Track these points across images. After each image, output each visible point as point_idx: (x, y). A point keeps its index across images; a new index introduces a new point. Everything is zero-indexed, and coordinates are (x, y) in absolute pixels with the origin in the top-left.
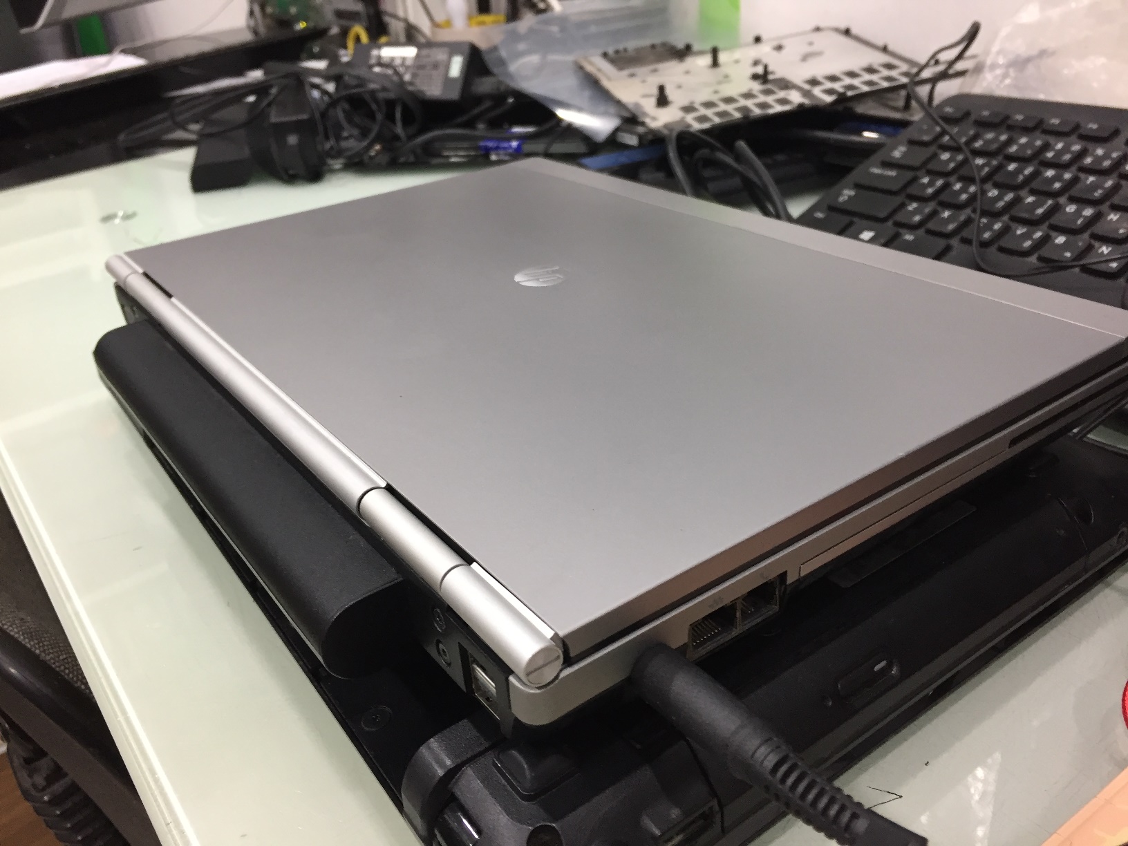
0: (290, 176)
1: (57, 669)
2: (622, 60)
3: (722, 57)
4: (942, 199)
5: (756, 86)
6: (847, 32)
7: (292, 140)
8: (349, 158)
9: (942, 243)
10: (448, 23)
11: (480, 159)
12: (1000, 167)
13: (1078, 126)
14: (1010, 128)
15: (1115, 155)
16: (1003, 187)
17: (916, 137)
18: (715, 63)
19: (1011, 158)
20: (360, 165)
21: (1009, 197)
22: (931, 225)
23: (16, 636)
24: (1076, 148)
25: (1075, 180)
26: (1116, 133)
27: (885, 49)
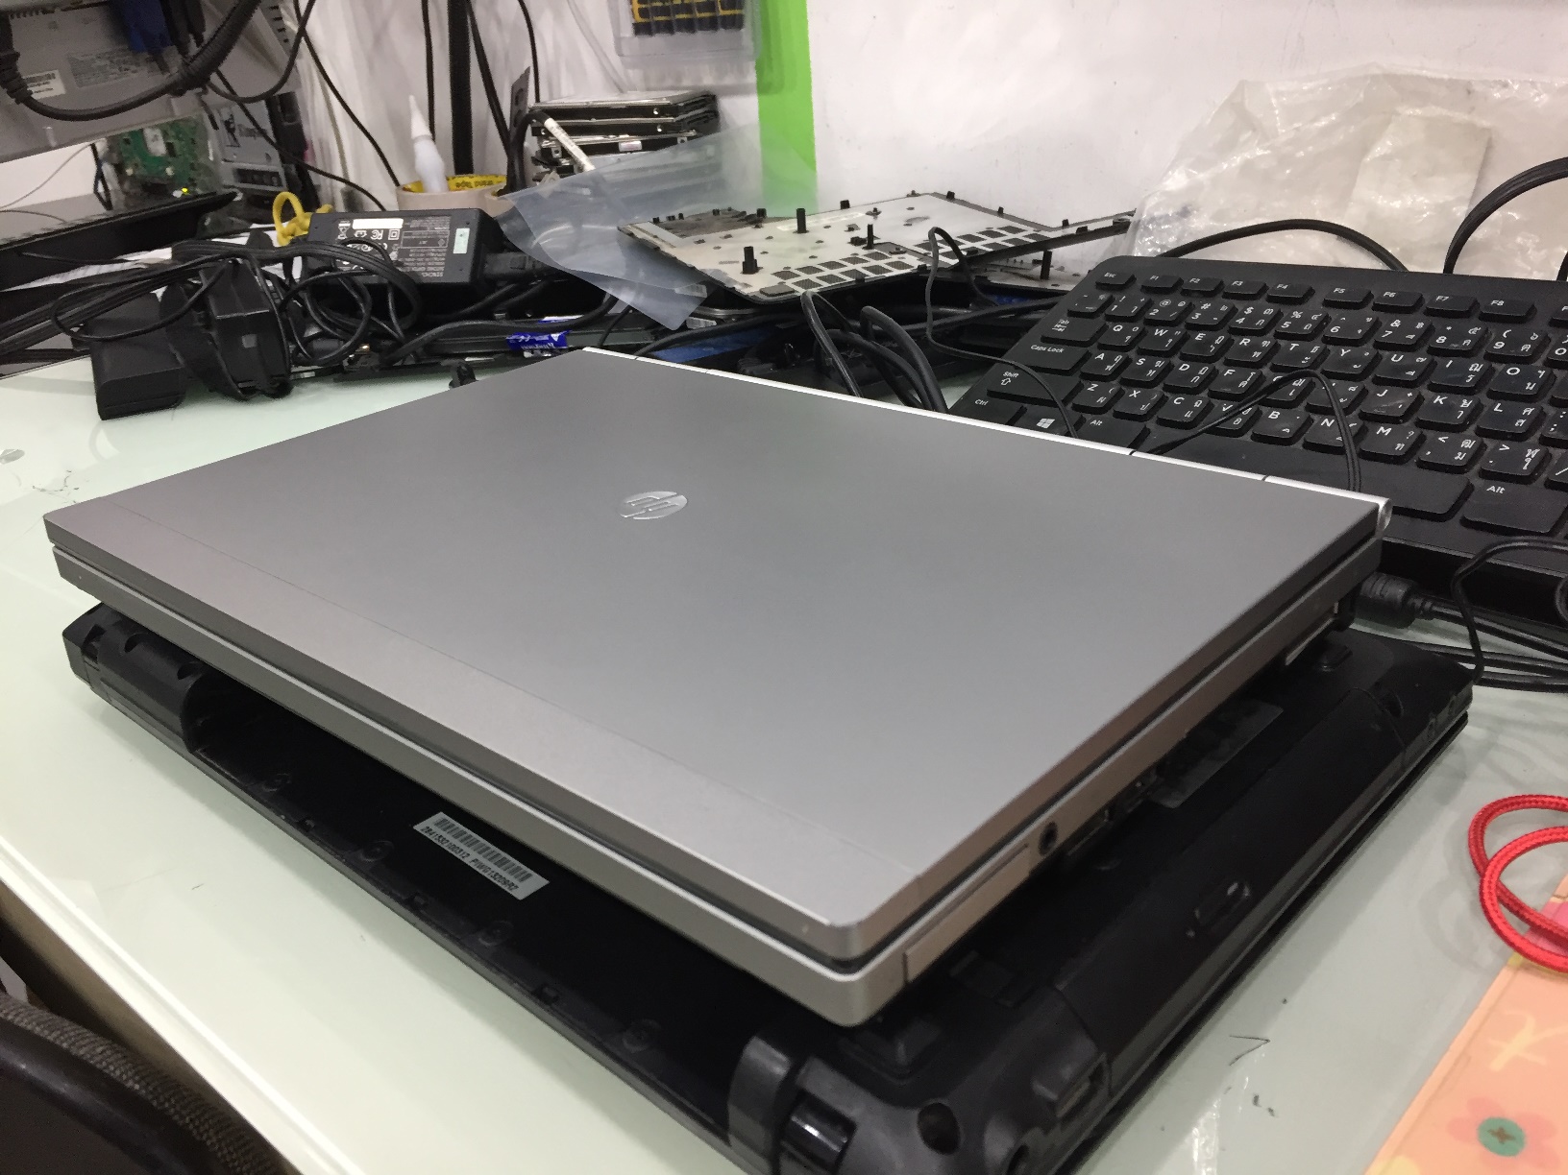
0: (243, 391)
1: (98, 1066)
2: (678, 226)
3: (809, 222)
4: (1126, 378)
5: (861, 252)
6: (950, 196)
7: (248, 342)
8: (324, 363)
9: (1136, 427)
10: (420, 185)
11: (511, 356)
12: (1184, 339)
13: (1264, 288)
14: (1186, 293)
15: (1315, 317)
16: (1196, 360)
17: (1076, 307)
18: (802, 228)
19: (1197, 327)
20: (339, 373)
21: (1204, 370)
22: (1119, 407)
23: (29, 1027)
24: (1269, 311)
25: (1275, 348)
26: (1311, 292)
27: (1000, 212)
